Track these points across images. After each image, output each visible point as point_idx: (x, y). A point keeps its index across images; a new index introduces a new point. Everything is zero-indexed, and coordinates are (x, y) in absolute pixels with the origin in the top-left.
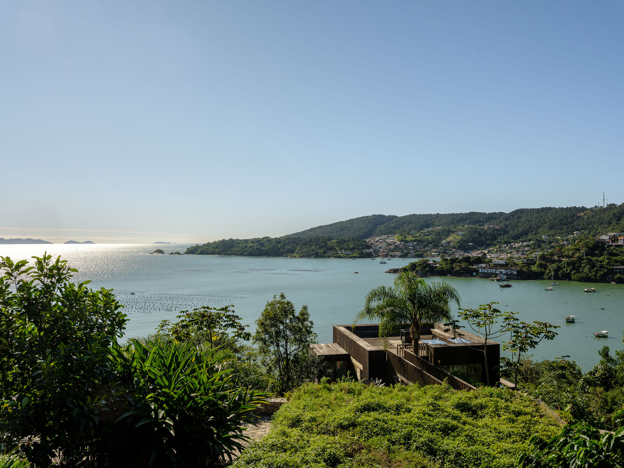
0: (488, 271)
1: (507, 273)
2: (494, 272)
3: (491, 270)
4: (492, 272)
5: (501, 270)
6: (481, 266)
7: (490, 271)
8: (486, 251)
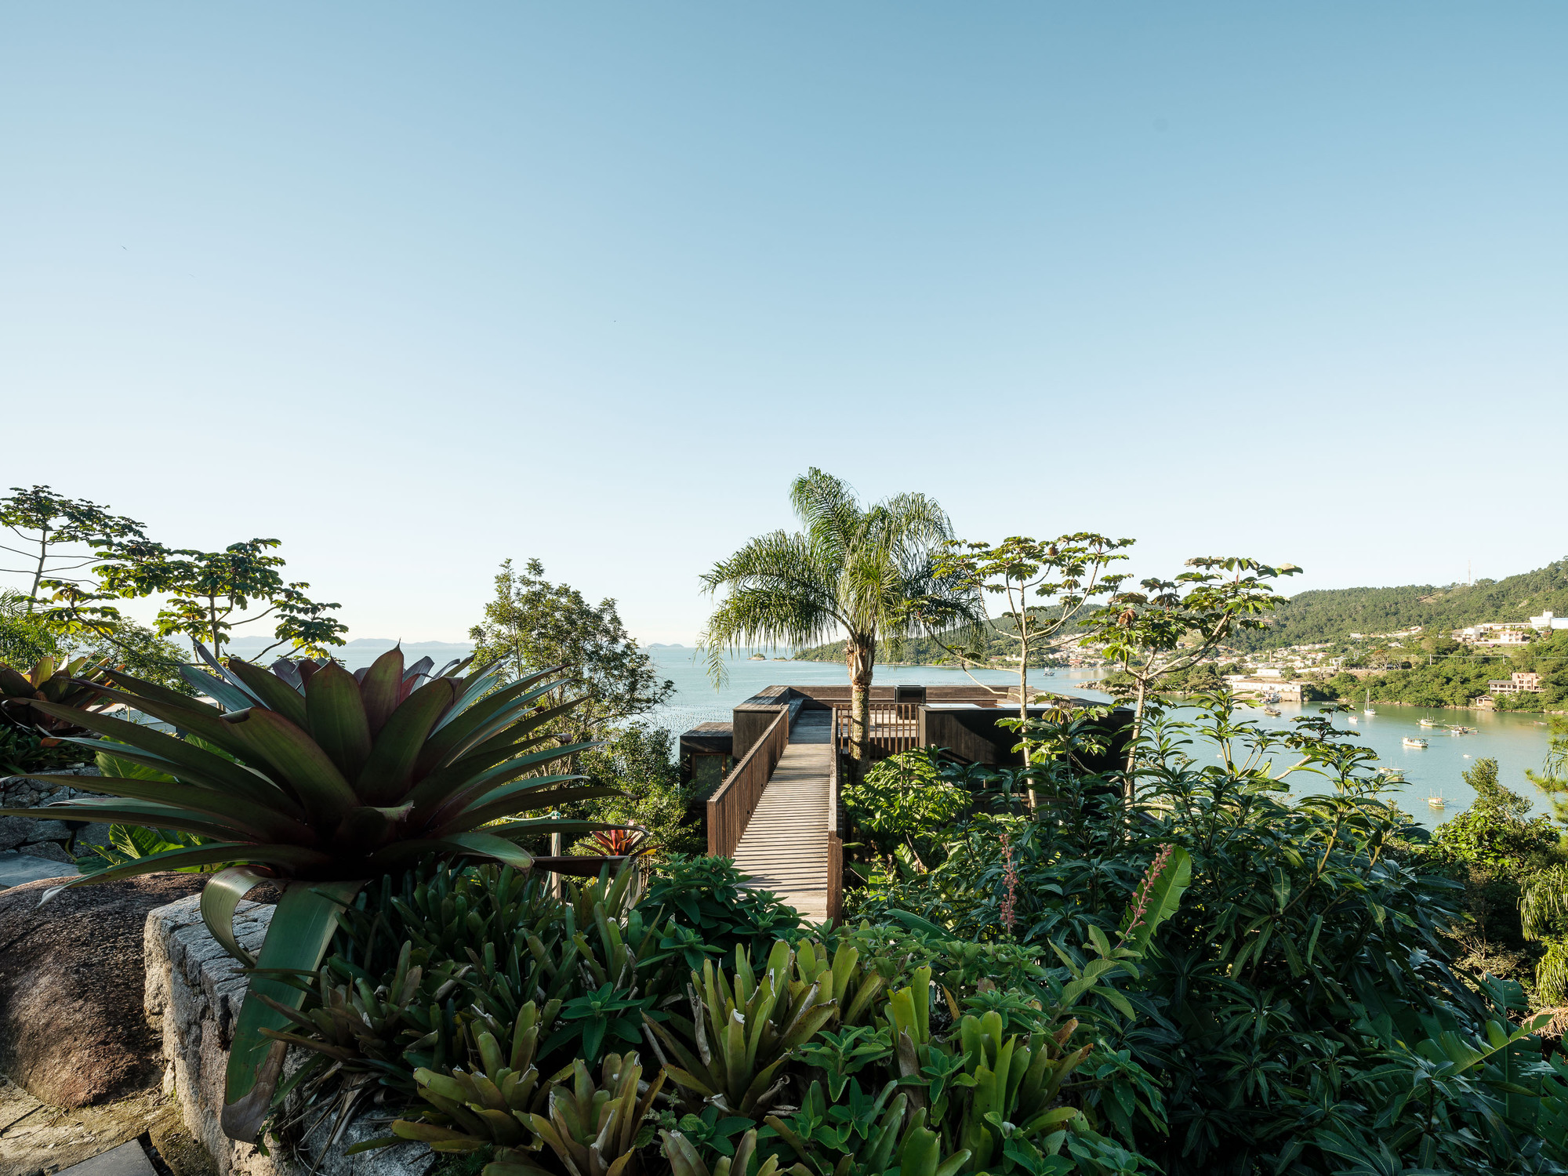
0: (1248, 686)
1: (1283, 689)
2: (1260, 688)
3: (1254, 685)
4: (1255, 687)
5: (1273, 685)
6: (1237, 679)
7: (1253, 687)
8: (1248, 658)
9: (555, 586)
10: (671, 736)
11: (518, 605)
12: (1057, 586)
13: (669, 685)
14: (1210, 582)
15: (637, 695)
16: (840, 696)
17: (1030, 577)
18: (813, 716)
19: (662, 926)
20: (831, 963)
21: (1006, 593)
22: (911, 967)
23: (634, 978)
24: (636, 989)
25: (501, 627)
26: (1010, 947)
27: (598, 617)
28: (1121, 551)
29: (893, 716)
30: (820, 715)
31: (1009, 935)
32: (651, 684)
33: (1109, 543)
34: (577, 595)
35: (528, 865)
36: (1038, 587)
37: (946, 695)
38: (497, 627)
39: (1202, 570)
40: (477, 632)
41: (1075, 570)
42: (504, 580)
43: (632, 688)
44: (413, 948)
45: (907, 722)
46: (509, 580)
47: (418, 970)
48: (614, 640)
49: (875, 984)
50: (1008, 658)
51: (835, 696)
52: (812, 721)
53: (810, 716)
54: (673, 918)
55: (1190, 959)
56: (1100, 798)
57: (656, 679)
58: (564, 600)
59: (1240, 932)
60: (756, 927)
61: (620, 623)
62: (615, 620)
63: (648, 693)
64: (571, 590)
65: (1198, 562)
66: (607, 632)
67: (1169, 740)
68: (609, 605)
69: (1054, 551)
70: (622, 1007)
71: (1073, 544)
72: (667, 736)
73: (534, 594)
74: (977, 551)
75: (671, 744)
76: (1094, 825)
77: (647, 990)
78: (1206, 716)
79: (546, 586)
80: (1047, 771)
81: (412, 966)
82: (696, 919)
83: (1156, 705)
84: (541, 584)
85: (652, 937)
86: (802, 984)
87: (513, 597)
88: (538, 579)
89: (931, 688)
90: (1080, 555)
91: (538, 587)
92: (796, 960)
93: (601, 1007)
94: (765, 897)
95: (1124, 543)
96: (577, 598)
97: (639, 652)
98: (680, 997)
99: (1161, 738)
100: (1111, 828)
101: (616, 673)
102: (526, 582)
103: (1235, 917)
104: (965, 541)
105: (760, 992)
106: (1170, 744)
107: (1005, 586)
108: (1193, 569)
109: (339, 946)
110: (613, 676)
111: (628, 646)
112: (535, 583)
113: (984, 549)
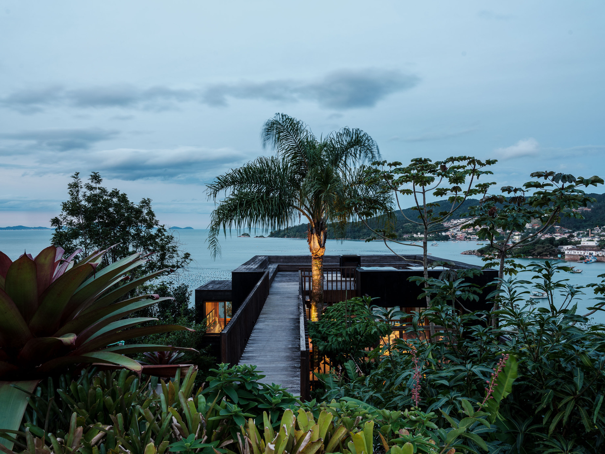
0: (575, 252)
1: (598, 255)
2: (583, 254)
3: (579, 251)
4: (580, 253)
5: (591, 252)
6: (567, 248)
7: (578, 253)
8: (575, 234)
9: (110, 191)
10: (189, 290)
11: (83, 203)
12: (447, 190)
13: (187, 256)
14: (545, 188)
15: (165, 263)
16: (303, 262)
17: (429, 184)
18: (286, 276)
19: (219, 403)
20: (316, 422)
21: (413, 194)
22: (361, 423)
23: (205, 431)
24: (206, 437)
25: (72, 218)
26: (417, 412)
27: (139, 212)
28: (487, 168)
29: (339, 275)
30: (290, 275)
31: (417, 407)
32: (175, 255)
33: (480, 163)
34: (124, 196)
35: (140, 369)
36: (435, 191)
37: (374, 261)
38: (70, 218)
39: (542, 180)
40: (56, 221)
41: (459, 179)
42: (74, 186)
43: (163, 258)
44: (77, 416)
45: (348, 279)
46: (77, 187)
47: (80, 429)
48: (150, 226)
49: (342, 432)
50: (415, 235)
51: (300, 262)
52: (284, 279)
53: (283, 276)
54: (224, 399)
55: (527, 423)
56: (473, 328)
57: (179, 252)
58: (115, 200)
59: (555, 406)
60: (270, 403)
61: (153, 215)
62: (150, 213)
63: (173, 261)
64: (120, 193)
65: (539, 175)
66: (145, 221)
67: (515, 292)
68: (146, 203)
69: (444, 168)
70: (199, 447)
71: (456, 163)
72: (186, 290)
73: (95, 195)
74: (393, 168)
75: (189, 295)
76: (469, 344)
77: (213, 437)
78: (537, 277)
79: (103, 191)
80: (440, 311)
81: (77, 426)
82: (236, 400)
83: (512, 267)
84: (99, 188)
85: (213, 409)
86: (302, 432)
87: (80, 197)
88: (98, 186)
89: (364, 257)
90: (461, 170)
91: (97, 191)
92: (297, 420)
93: (190, 446)
94: (275, 388)
95: (489, 162)
96: (123, 198)
97: (166, 234)
98: (232, 441)
99: (510, 291)
100: (480, 346)
101: (151, 248)
102: (90, 188)
103: (552, 397)
104: (385, 162)
105: (279, 436)
106: (516, 294)
107: (413, 191)
108: (535, 179)
109: (28, 418)
110: (149, 250)
111: (159, 230)
112: (95, 188)
113: (398, 167)
